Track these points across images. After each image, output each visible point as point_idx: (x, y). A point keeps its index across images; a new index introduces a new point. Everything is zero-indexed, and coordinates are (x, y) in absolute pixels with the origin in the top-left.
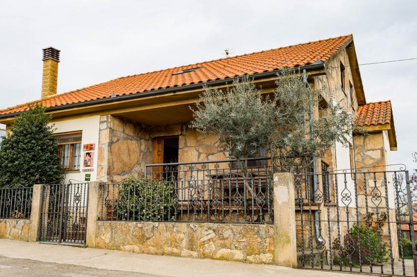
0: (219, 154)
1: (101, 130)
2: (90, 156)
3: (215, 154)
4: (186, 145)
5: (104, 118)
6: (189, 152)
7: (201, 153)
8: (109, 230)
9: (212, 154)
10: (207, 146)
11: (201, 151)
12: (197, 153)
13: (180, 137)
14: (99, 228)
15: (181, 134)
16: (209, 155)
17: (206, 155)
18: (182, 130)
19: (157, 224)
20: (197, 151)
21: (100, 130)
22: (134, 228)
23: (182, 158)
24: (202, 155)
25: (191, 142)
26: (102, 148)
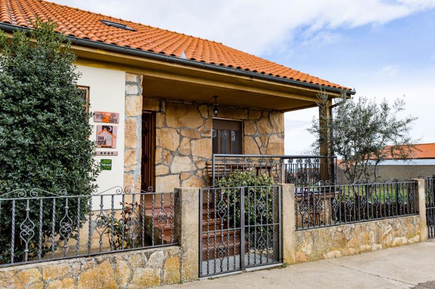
0: (202, 140)
1: (129, 95)
2: (111, 132)
3: (198, 139)
4: (165, 125)
5: (134, 78)
6: (170, 134)
7: (183, 137)
8: (311, 239)
9: (195, 139)
10: (189, 130)
11: (183, 133)
12: (179, 136)
13: (158, 114)
14: (298, 239)
15: (160, 111)
16: (192, 139)
17: (189, 139)
18: (160, 106)
19: (353, 226)
20: (178, 133)
21: (127, 95)
22: (335, 233)
23: (161, 139)
24: (184, 139)
25: (171, 122)
26: (131, 122)
